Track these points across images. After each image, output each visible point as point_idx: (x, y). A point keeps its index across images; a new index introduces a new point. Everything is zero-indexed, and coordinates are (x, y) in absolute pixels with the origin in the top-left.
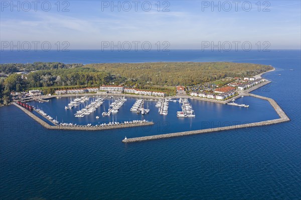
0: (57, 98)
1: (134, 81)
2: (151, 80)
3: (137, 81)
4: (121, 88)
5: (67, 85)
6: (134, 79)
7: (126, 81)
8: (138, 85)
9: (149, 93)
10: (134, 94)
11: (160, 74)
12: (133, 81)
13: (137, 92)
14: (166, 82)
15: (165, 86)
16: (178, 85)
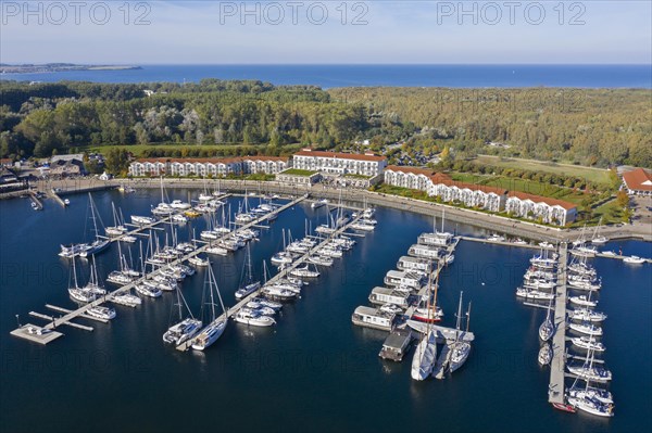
0: (122, 189)
1: (442, 137)
2: (506, 137)
3: (451, 137)
4: (371, 167)
5: (212, 141)
6: (443, 132)
7: (416, 135)
8: (450, 157)
9: (489, 198)
10: (422, 194)
11: (542, 118)
12: (436, 136)
13: (433, 189)
14: (567, 147)
15: (566, 168)
16: (621, 163)
